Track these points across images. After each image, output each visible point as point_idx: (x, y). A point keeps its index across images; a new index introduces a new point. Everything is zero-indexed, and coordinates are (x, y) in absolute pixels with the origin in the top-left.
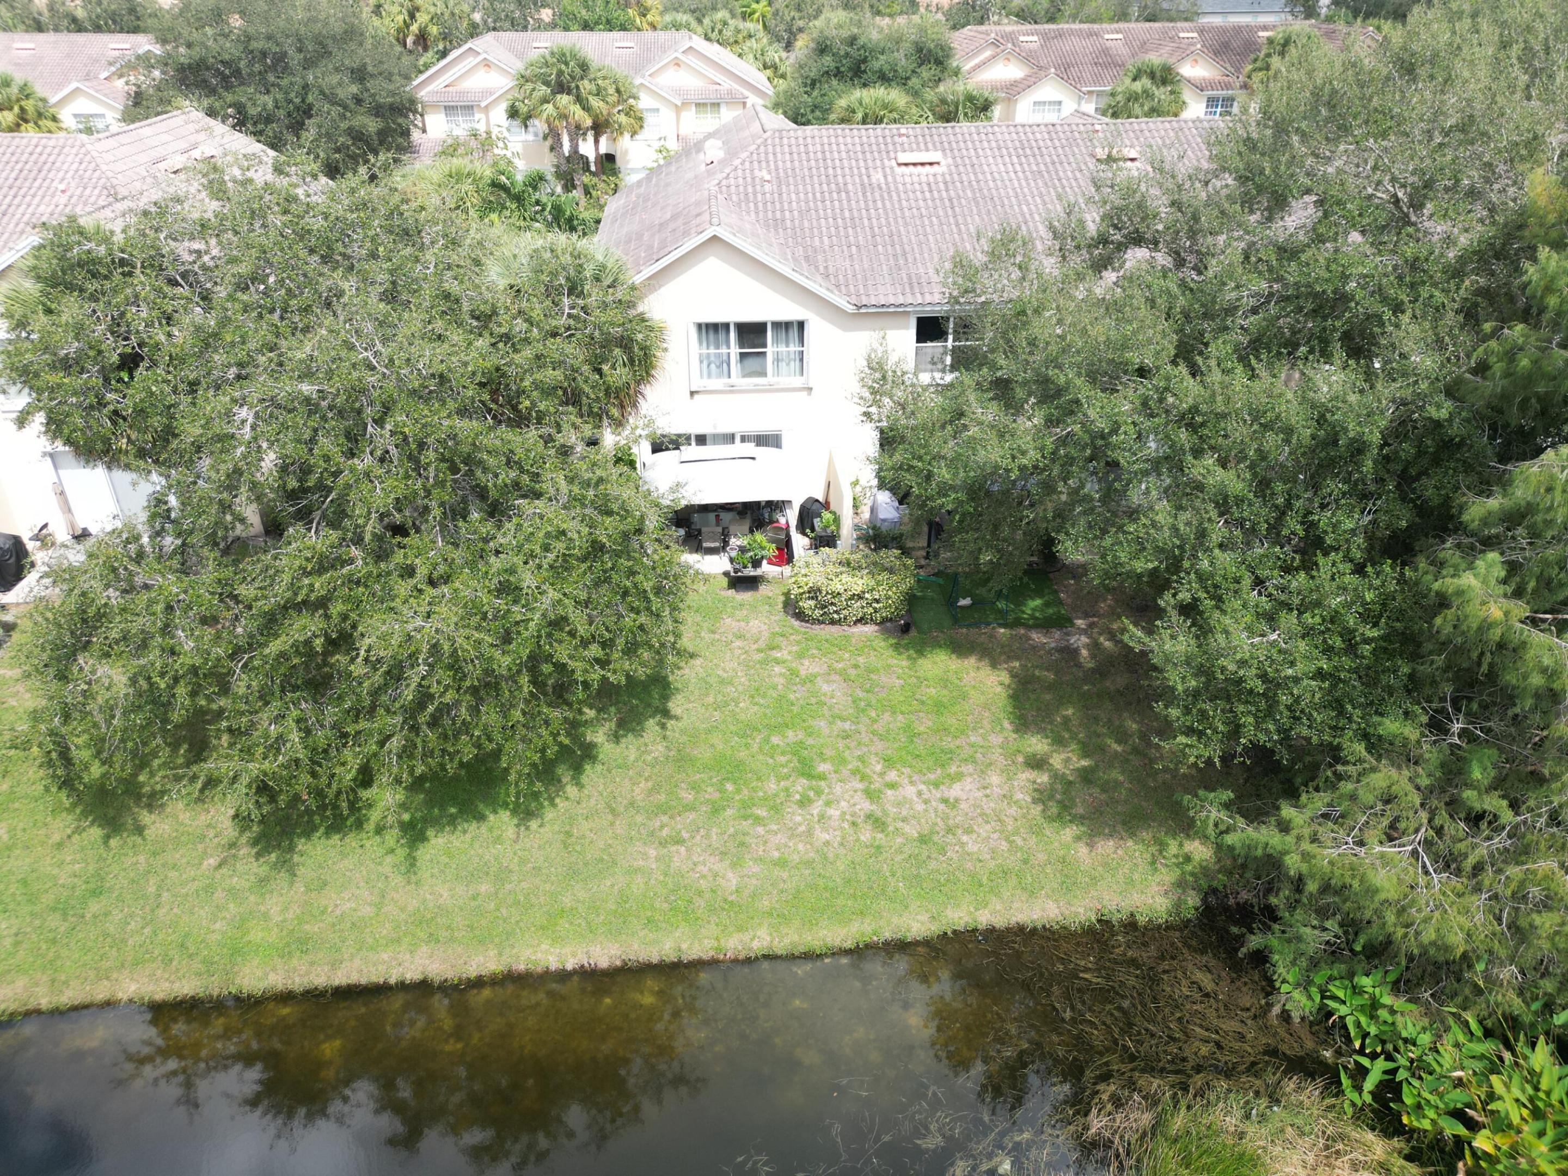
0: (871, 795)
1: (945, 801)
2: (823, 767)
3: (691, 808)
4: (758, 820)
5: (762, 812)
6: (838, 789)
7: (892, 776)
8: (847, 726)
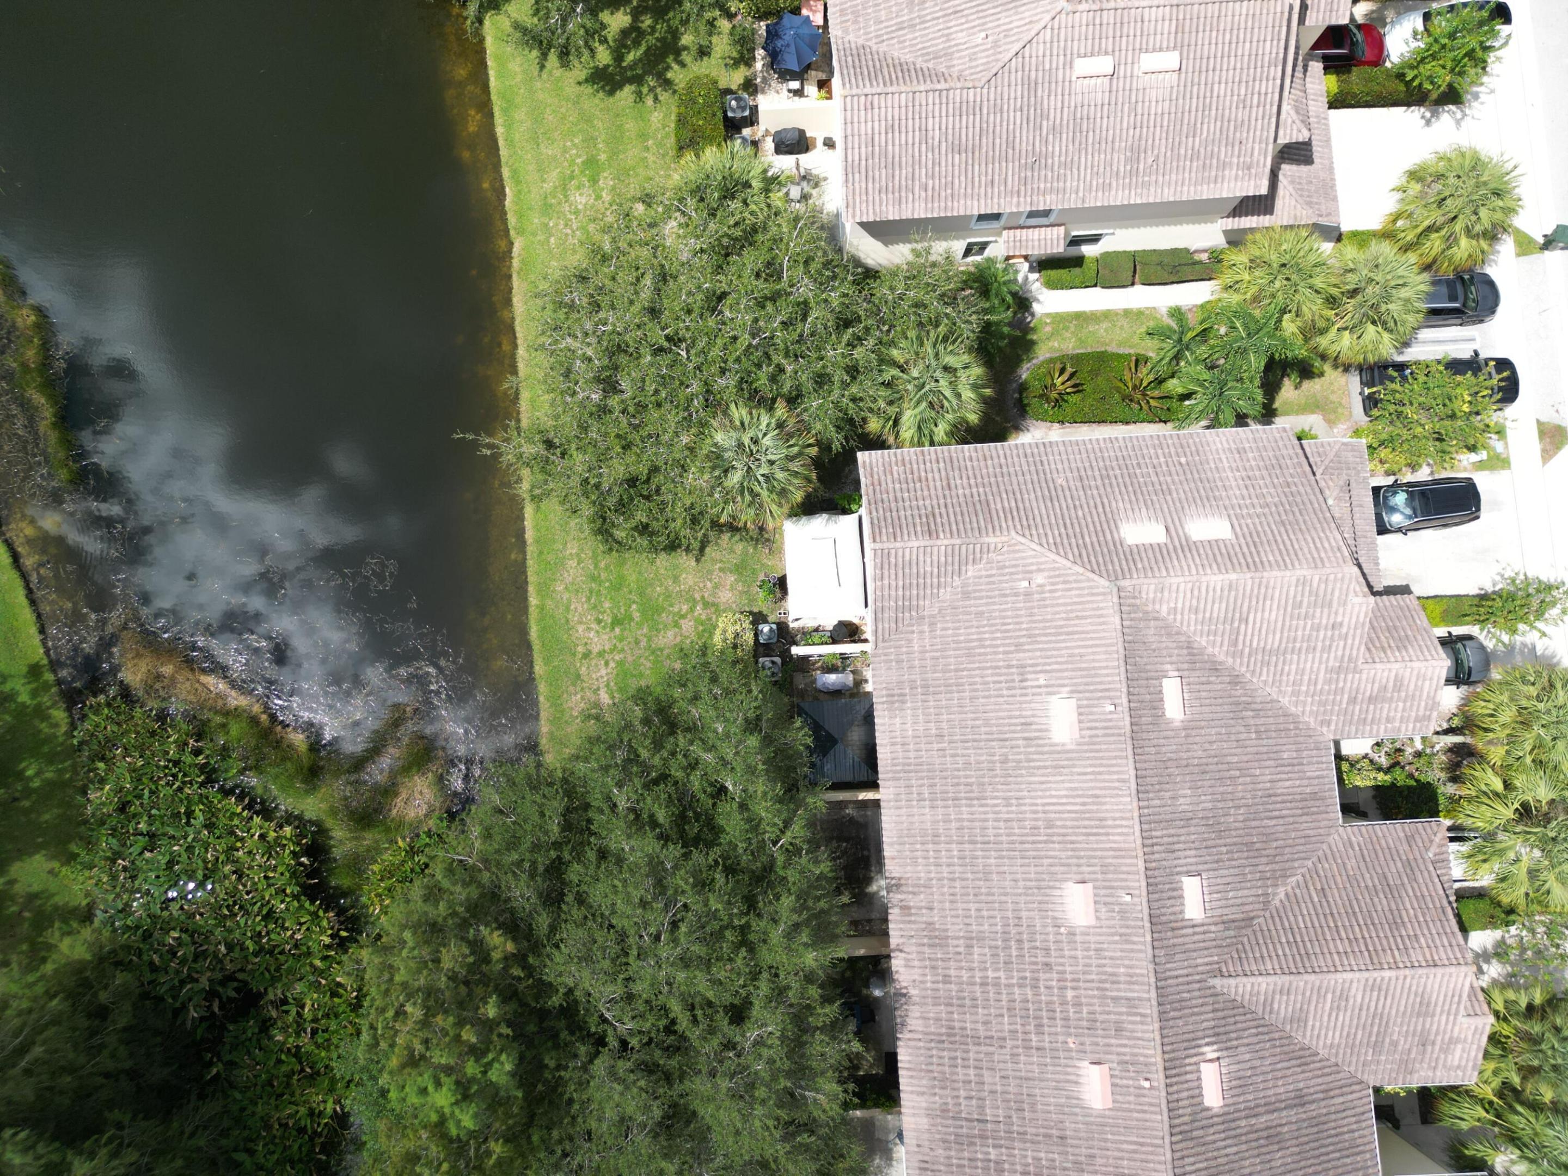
0: (601, 654)
1: (598, 689)
2: (617, 630)
3: (596, 567)
4: (589, 599)
5: (593, 601)
6: (606, 637)
7: (612, 665)
8: (643, 644)
